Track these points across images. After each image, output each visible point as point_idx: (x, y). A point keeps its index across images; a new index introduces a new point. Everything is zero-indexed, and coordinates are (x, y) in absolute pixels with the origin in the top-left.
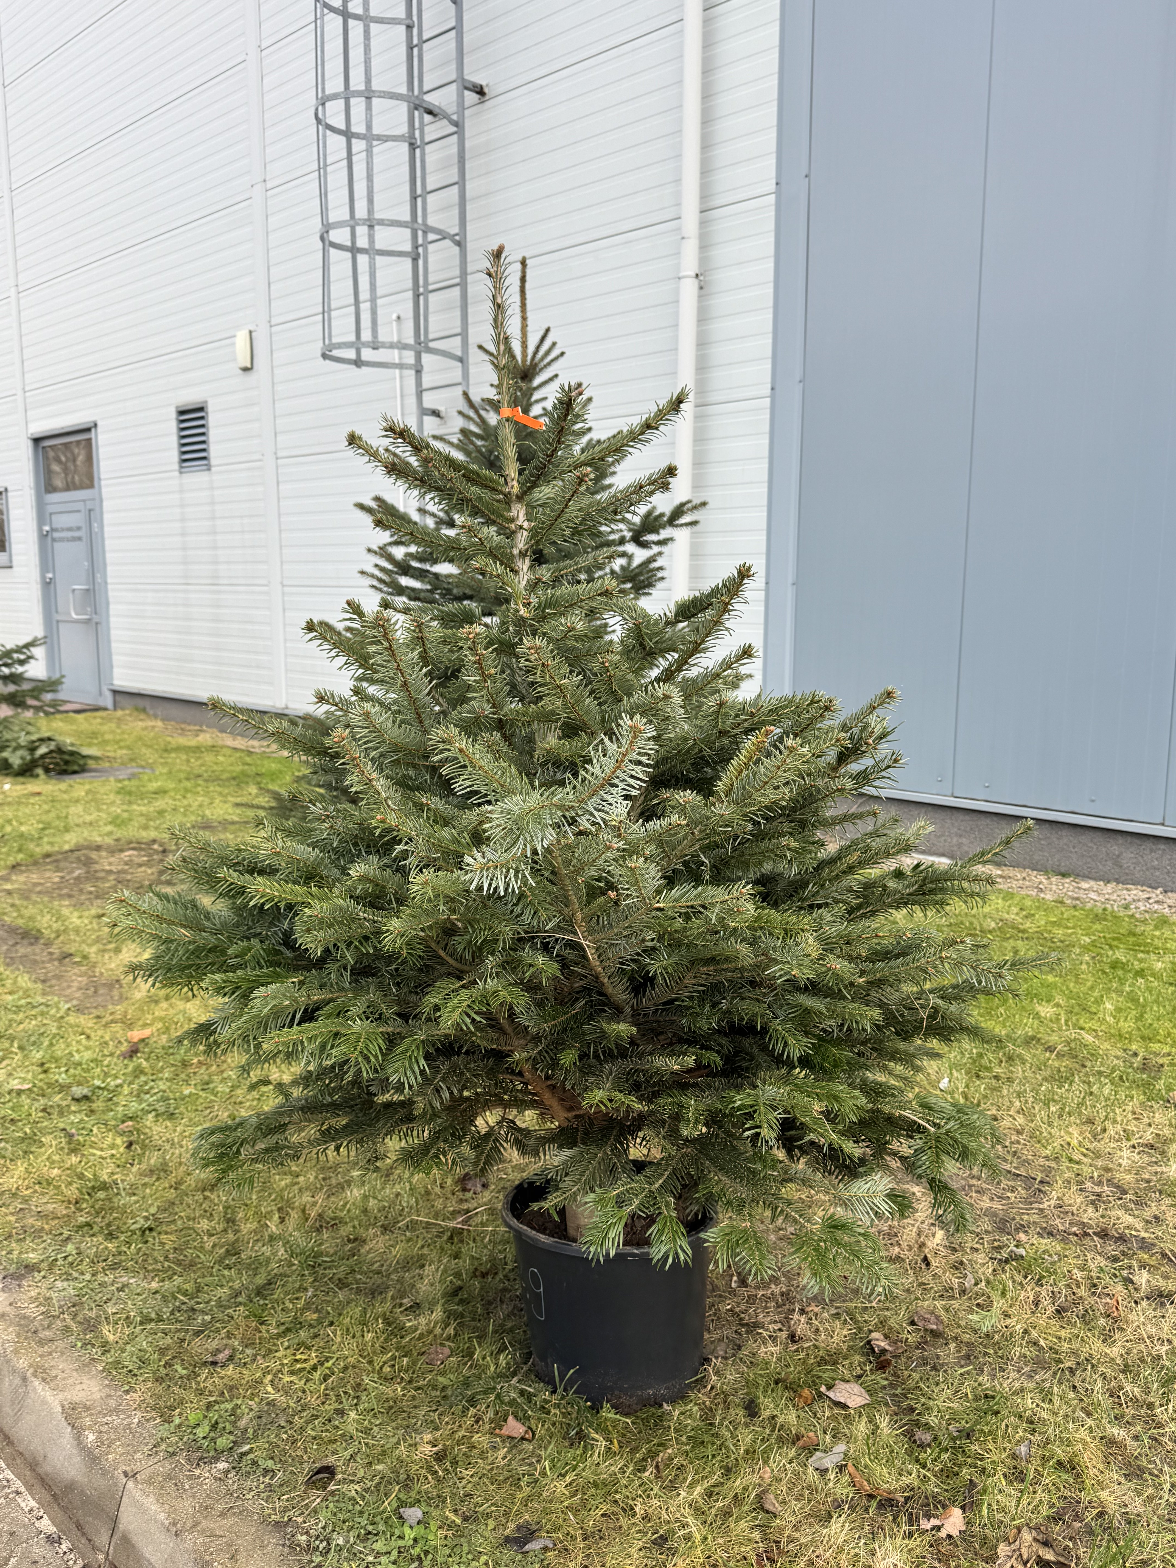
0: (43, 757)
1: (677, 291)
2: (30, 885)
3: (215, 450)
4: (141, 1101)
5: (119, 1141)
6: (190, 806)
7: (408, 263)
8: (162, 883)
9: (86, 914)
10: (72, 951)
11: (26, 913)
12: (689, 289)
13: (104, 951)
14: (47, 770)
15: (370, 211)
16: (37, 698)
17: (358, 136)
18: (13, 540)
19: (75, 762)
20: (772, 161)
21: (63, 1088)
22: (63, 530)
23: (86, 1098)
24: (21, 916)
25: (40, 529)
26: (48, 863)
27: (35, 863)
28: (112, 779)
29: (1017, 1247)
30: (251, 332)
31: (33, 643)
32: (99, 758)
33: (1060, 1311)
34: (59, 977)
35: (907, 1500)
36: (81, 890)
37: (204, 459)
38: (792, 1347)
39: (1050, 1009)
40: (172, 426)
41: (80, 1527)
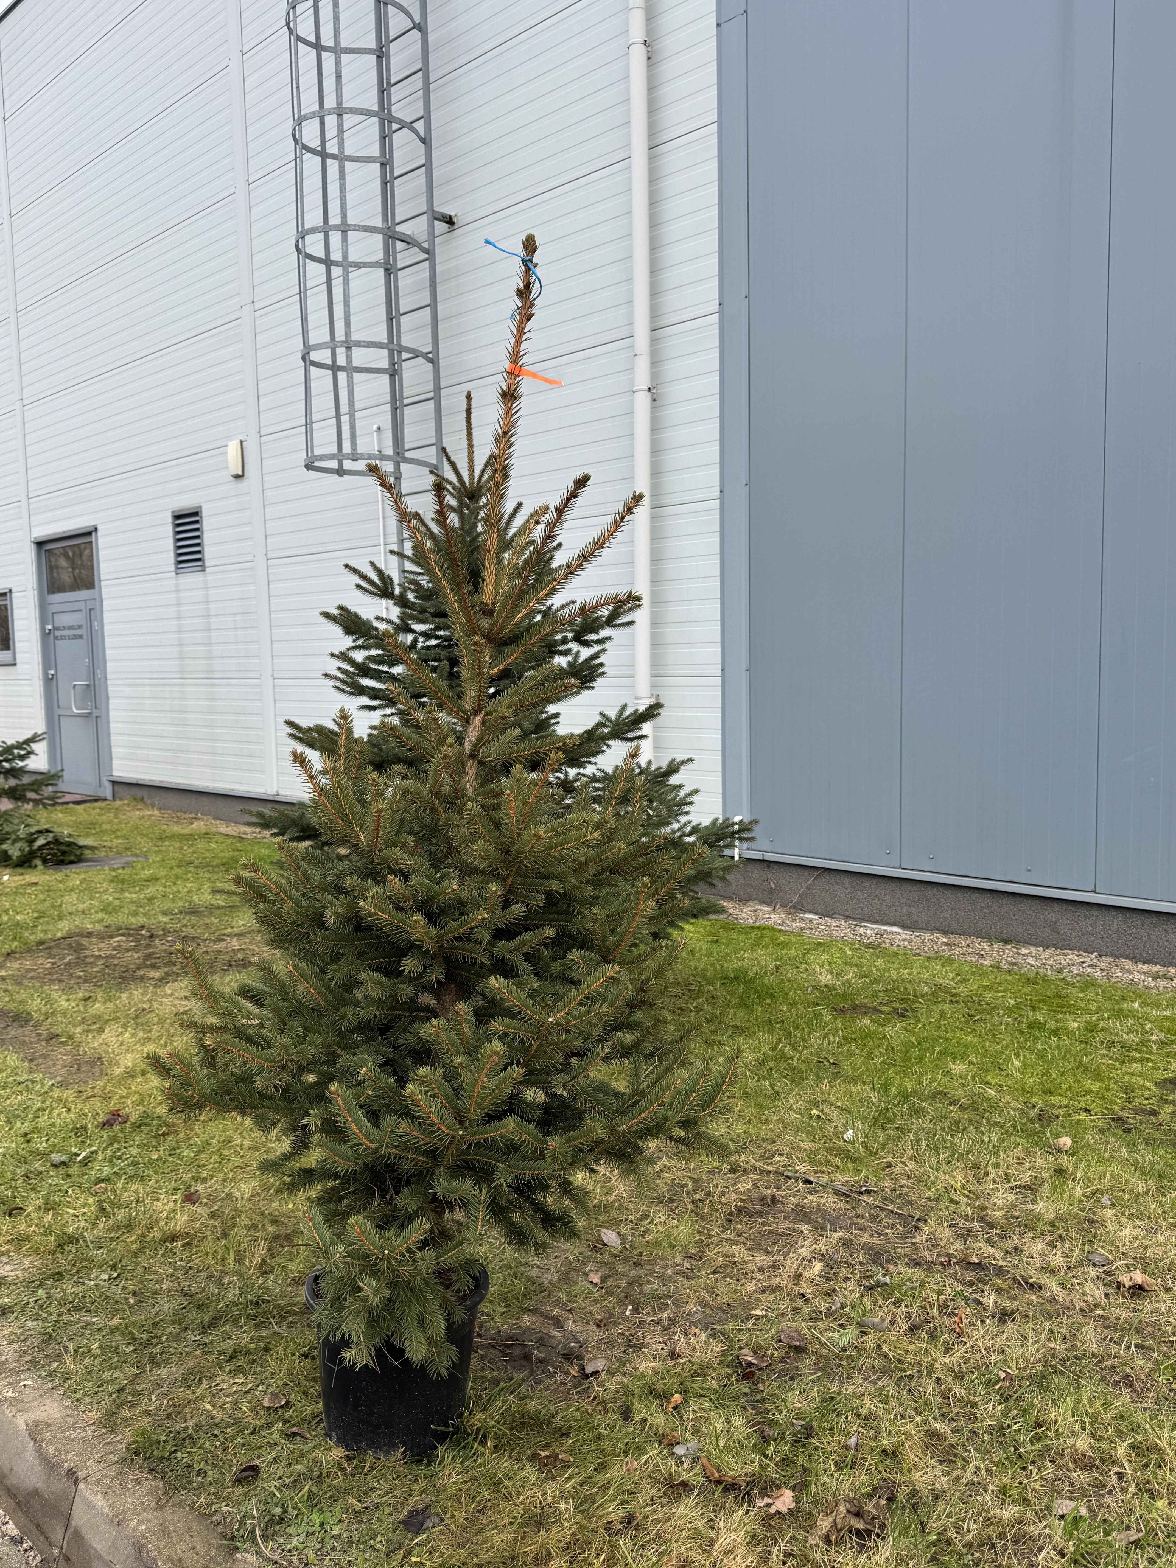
0: (41, 848)
1: (632, 403)
2: (23, 971)
3: (210, 552)
4: (113, 1165)
5: (91, 1201)
6: (179, 892)
7: (385, 378)
8: (147, 967)
9: (74, 997)
10: (59, 1031)
11: (17, 997)
12: (642, 401)
13: (88, 1031)
14: (45, 861)
15: (348, 333)
16: (36, 791)
17: (336, 263)
18: (16, 639)
19: (72, 853)
20: (715, 283)
21: (44, 1155)
22: (64, 628)
23: (63, 1163)
24: (13, 1001)
25: (43, 628)
26: (41, 950)
27: (29, 951)
28: (106, 868)
29: (884, 1275)
30: (241, 442)
31: (33, 739)
32: (95, 848)
33: (913, 1329)
34: (45, 1056)
35: (748, 1484)
36: (71, 975)
37: (199, 560)
38: (671, 1363)
39: (961, 1067)
40: (169, 529)
41: (39, 1527)
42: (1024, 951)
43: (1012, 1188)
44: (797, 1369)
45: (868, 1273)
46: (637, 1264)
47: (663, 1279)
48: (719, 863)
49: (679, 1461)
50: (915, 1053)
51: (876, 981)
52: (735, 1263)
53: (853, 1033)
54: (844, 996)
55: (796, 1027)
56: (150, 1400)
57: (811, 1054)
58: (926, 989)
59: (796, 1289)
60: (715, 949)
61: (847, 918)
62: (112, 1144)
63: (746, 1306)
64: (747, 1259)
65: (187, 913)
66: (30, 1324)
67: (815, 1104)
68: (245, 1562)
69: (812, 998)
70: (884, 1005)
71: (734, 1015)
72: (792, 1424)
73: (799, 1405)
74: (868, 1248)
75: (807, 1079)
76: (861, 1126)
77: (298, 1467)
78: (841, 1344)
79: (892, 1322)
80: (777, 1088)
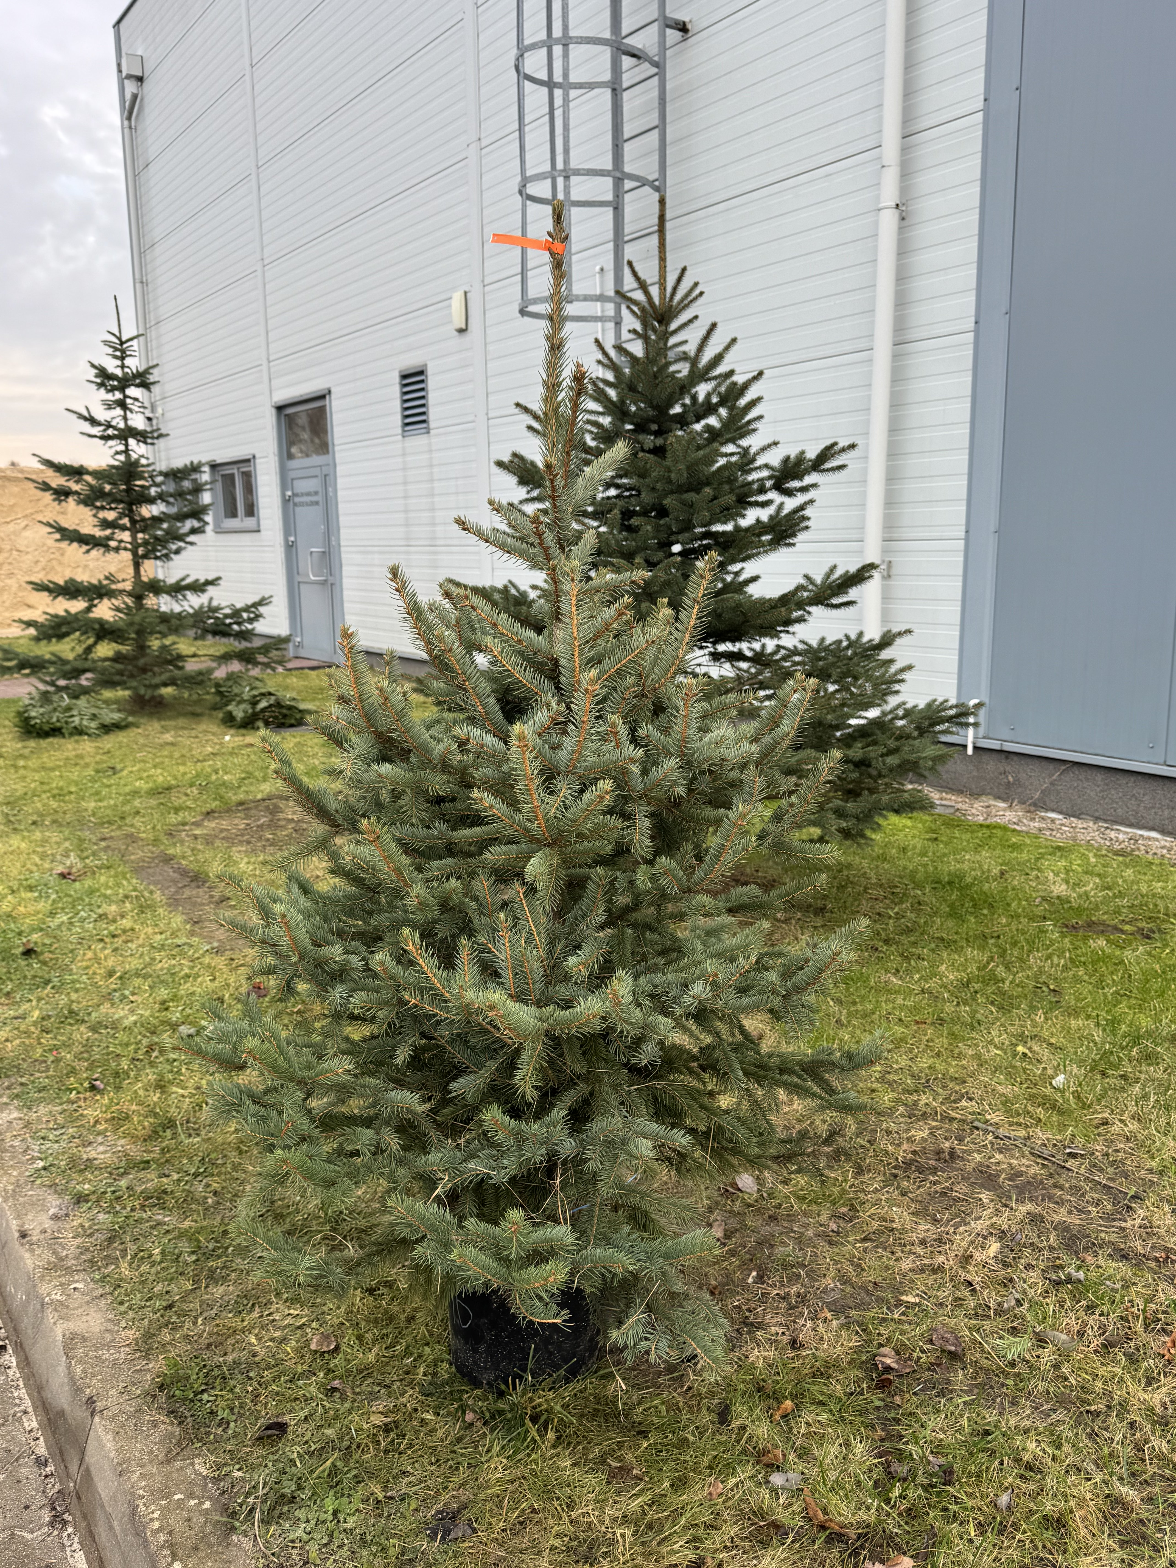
0: (263, 710)
1: (876, 223)
2: (217, 831)
3: (435, 412)
7: (609, 212)
9: (253, 860)
10: (231, 895)
11: (202, 857)
12: (889, 220)
14: (267, 724)
15: (566, 161)
16: (265, 655)
17: (559, 85)
18: (260, 506)
19: (291, 716)
20: (981, 75)
21: (174, 1027)
22: (303, 494)
23: (190, 1036)
24: (197, 860)
25: (283, 495)
26: (239, 811)
27: (228, 811)
29: (1079, 1268)
30: (465, 293)
31: (262, 602)
32: (315, 712)
33: (1108, 1346)
34: (211, 920)
35: (859, 1536)
36: (261, 837)
37: (424, 421)
38: (790, 1354)
40: (396, 390)
41: (62, 1453)
44: (948, 1382)
45: (1058, 1262)
46: (773, 1218)
47: (800, 1241)
48: (931, 751)
49: (775, 1492)
50: (1156, 984)
51: (1121, 895)
52: (892, 1230)
53: (1083, 955)
54: (1079, 911)
55: (1015, 944)
56: (195, 1323)
57: (1028, 977)
59: (963, 1275)
60: (932, 846)
61: (1097, 819)
63: (897, 1290)
64: (908, 1226)
66: (101, 1216)
67: (1022, 1038)
68: (240, 1548)
69: (1039, 911)
70: (1127, 923)
71: (942, 927)
72: (929, 1462)
73: (942, 1436)
74: (1062, 1228)
75: (1018, 1008)
76: (1075, 1070)
77: (329, 1432)
78: (1010, 1357)
79: (1081, 1334)
80: (979, 1016)
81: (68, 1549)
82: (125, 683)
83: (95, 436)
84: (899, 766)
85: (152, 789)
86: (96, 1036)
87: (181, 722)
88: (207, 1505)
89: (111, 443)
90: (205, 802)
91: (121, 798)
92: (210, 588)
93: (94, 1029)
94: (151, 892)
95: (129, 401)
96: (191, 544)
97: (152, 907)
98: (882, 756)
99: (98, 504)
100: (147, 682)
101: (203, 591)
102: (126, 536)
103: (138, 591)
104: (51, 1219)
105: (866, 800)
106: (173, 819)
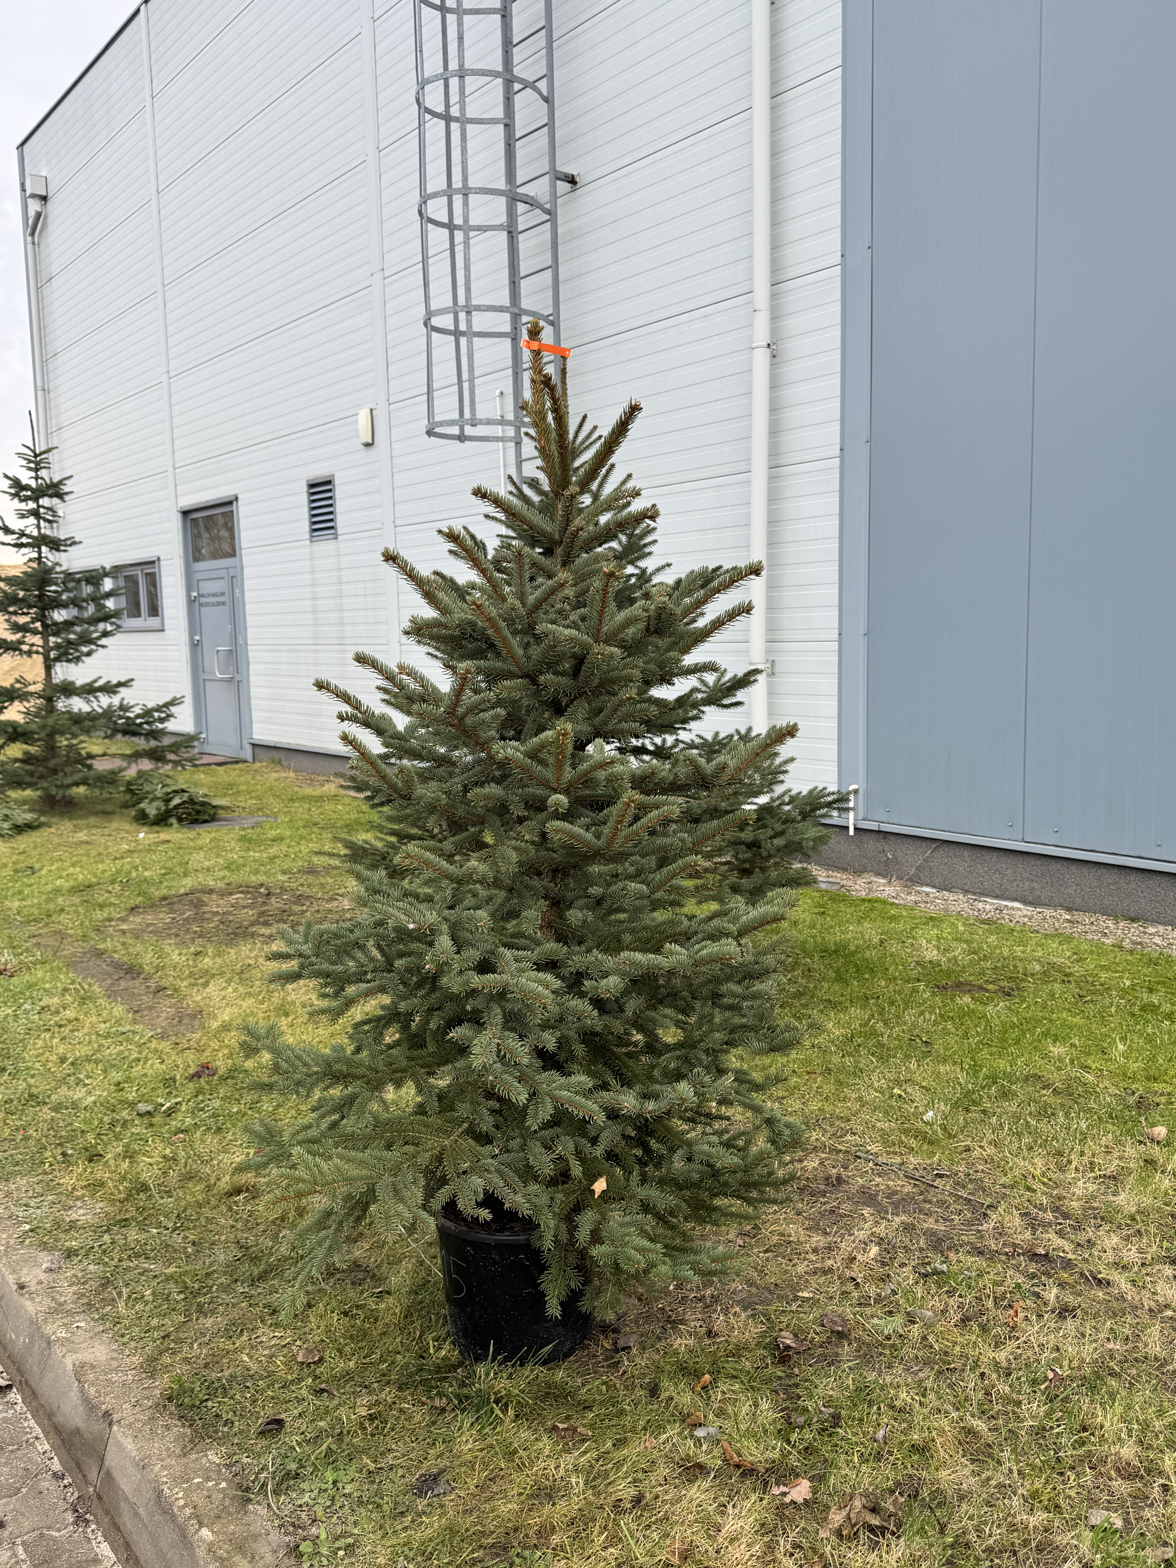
0: (177, 807)
1: (751, 360)
2: (144, 925)
3: (343, 519)
4: (194, 1117)
6: (300, 851)
7: (507, 342)
8: (259, 923)
9: (184, 951)
10: (167, 984)
11: (134, 951)
12: (761, 359)
13: (194, 985)
14: (180, 820)
15: (468, 298)
16: (175, 753)
17: (459, 228)
18: (165, 606)
19: (205, 812)
20: (838, 234)
21: (132, 1105)
22: (209, 595)
23: (149, 1113)
24: (129, 954)
25: (188, 595)
26: (164, 906)
27: (152, 906)
28: (237, 827)
29: (944, 1262)
30: (371, 410)
31: (173, 702)
32: (228, 807)
33: (965, 1320)
34: (150, 1008)
35: (767, 1470)
36: (188, 930)
37: (332, 528)
38: (707, 1341)
39: (1062, 1050)
40: (304, 498)
41: (78, 1465)
42: (1151, 930)
43: (1096, 1178)
44: (837, 1354)
45: (926, 1260)
48: (813, 832)
49: (698, 1442)
50: (1014, 1034)
51: (985, 958)
52: (790, 1242)
53: (951, 1011)
54: (948, 973)
55: (892, 1003)
56: (191, 1348)
57: (903, 1031)
58: (1038, 967)
59: (848, 1273)
60: (820, 920)
61: (966, 892)
62: (196, 1096)
63: (795, 1288)
64: (802, 1239)
65: (305, 873)
66: (91, 1267)
67: (898, 1083)
68: (256, 1514)
69: (914, 974)
70: (991, 983)
71: (828, 990)
72: (821, 1412)
73: (831, 1393)
74: (930, 1234)
75: (895, 1057)
76: (942, 1107)
77: (321, 1424)
78: (886, 1332)
79: (944, 1312)
80: (861, 1066)
81: (94, 1542)
82: (36, 784)
83: (9, 544)
84: (786, 846)
85: (73, 887)
86: (59, 1116)
87: (93, 820)
88: (224, 1485)
89: (24, 550)
90: (129, 897)
91: (44, 897)
92: (122, 689)
93: (57, 1108)
94: (90, 985)
95: (42, 510)
96: (103, 647)
97: (92, 998)
98: (771, 838)
99: (11, 609)
100: (59, 783)
101: (115, 693)
102: (37, 640)
103: (49, 693)
104: (45, 1272)
105: (756, 879)
106: (99, 915)
